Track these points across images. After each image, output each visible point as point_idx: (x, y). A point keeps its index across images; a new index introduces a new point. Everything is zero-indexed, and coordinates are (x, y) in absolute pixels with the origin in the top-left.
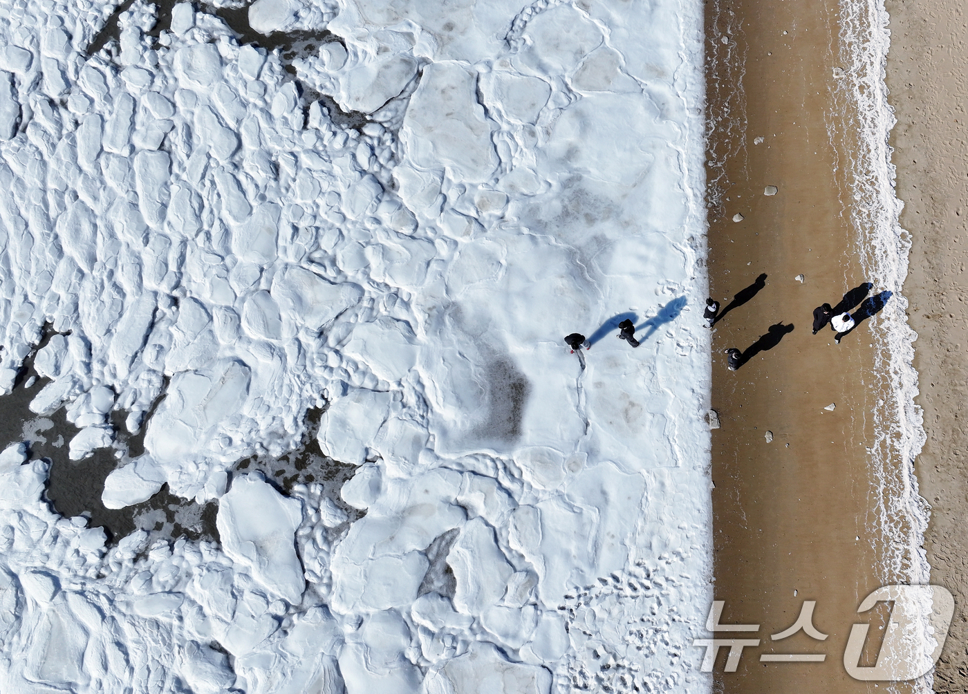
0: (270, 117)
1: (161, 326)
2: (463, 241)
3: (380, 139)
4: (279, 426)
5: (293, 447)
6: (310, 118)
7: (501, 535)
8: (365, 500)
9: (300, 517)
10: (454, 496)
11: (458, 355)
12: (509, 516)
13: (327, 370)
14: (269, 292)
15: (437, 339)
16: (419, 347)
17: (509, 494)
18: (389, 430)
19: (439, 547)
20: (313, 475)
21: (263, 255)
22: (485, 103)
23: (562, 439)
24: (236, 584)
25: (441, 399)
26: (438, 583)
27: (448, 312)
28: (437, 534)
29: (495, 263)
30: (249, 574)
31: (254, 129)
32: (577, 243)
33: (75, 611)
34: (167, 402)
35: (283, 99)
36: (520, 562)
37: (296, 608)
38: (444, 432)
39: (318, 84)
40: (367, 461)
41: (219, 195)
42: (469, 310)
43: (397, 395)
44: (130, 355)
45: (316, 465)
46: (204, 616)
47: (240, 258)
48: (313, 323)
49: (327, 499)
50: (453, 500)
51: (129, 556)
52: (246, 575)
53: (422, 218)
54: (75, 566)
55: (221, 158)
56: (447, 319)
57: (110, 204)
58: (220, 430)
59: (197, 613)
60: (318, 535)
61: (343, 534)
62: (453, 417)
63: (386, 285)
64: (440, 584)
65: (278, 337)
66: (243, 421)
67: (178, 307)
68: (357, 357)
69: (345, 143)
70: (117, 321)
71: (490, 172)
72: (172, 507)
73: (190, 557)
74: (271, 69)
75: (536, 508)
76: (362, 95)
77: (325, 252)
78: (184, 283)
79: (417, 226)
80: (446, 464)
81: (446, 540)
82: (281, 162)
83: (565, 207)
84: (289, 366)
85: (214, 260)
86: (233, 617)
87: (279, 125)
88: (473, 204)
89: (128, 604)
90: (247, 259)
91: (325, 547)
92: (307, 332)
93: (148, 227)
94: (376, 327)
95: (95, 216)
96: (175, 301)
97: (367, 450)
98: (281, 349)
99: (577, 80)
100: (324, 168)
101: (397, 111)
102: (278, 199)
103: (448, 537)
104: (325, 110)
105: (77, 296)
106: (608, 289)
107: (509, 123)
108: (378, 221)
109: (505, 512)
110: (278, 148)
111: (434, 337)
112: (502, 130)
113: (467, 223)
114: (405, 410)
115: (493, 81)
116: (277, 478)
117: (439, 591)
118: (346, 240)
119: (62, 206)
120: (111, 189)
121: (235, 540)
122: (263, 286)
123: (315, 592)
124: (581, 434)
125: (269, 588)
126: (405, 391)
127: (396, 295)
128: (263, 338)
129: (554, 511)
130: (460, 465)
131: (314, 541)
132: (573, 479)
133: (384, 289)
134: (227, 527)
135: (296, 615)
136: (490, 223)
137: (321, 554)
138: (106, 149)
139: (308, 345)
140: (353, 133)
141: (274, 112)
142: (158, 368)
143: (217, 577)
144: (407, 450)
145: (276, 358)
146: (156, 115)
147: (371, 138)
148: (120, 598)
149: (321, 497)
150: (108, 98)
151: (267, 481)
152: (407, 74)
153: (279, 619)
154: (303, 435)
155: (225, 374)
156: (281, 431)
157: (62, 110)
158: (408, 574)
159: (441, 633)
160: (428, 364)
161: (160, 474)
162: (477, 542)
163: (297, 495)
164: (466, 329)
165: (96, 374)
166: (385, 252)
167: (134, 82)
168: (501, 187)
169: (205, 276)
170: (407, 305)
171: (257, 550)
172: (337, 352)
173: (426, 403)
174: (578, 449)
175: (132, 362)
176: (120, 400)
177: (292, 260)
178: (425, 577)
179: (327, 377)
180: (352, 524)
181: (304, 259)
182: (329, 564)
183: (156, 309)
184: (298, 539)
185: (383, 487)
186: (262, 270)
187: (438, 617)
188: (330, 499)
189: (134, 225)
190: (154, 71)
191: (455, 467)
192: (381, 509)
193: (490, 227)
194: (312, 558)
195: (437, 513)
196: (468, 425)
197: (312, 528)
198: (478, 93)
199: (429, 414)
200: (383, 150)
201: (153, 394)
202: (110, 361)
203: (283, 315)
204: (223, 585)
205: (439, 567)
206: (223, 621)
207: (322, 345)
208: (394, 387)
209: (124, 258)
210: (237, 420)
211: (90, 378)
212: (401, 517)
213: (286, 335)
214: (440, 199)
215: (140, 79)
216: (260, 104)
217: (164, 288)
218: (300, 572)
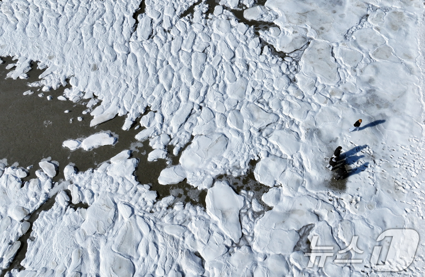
0: (248, 48)
1: (194, 116)
2: (323, 105)
3: (291, 63)
4: (238, 164)
5: (243, 174)
6: (264, 51)
7: (334, 231)
8: (273, 203)
9: (243, 204)
10: (314, 209)
11: (319, 150)
12: (339, 223)
13: (261, 146)
14: (240, 111)
15: (310, 142)
16: (302, 143)
17: (339, 214)
18: (286, 175)
19: (305, 231)
20: (250, 187)
21: (239, 96)
22: (335, 57)
23: (365, 194)
24: (211, 227)
25: (310, 167)
26: (303, 247)
27: (315, 132)
28: (304, 224)
29: (337, 116)
30: (217, 225)
31: (241, 51)
32: (373, 115)
33: (138, 224)
34: (192, 146)
35: (253, 43)
36: (343, 245)
37: (236, 244)
38: (310, 181)
39: (268, 40)
40: (274, 186)
41: (224, 72)
42: (324, 133)
43: (290, 161)
44: (180, 124)
45: (252, 184)
46: (195, 239)
47: (230, 96)
48: (257, 126)
49: (255, 199)
50: (312, 211)
51: (165, 205)
52: (216, 225)
53: (307, 94)
54: (142, 205)
55: (227, 59)
56: (314, 135)
57: (181, 68)
58: (213, 161)
59: (192, 237)
60: (250, 214)
61: (261, 216)
62: (315, 175)
63: (289, 117)
64: (304, 248)
65: (241, 128)
66: (223, 159)
67: (201, 110)
68: (275, 143)
69: (277, 62)
70: (176, 111)
71: (336, 82)
72: (187, 189)
73: (192, 211)
74: (250, 32)
75: (351, 222)
76: (285, 46)
77: (265, 100)
78: (205, 101)
79: (304, 97)
80: (310, 194)
81: (308, 228)
82: (250, 65)
83: (368, 100)
84: (245, 141)
85: (219, 95)
86: (208, 242)
87: (251, 52)
88: (328, 92)
89: (162, 227)
90: (232, 97)
91: (252, 220)
92: (254, 129)
93: (194, 79)
94: (284, 132)
95: (174, 71)
96: (201, 108)
97: (275, 182)
98: (242, 134)
99: (374, 55)
100: (267, 69)
101: (299, 54)
102: (248, 77)
103: (309, 227)
104: (270, 49)
105: (162, 99)
106: (387, 135)
107: (345, 65)
108: (288, 92)
109: (337, 221)
110: (249, 59)
111: (309, 141)
112: (342, 67)
113: (326, 99)
114: (293, 168)
115: (339, 50)
116: (234, 186)
117: (304, 251)
118: (274, 97)
119: (162, 66)
120: (182, 63)
121: (213, 208)
122: (238, 108)
123: (246, 240)
124: (374, 193)
125: (226, 233)
126: (294, 160)
127: (293, 122)
128: (236, 128)
129: (360, 225)
130: (317, 196)
131: (248, 216)
132: (369, 212)
133: (288, 118)
134: (210, 202)
135: (236, 248)
136: (335, 101)
137: (250, 222)
138: (182, 49)
139: (254, 134)
140: (280, 59)
141: (249, 47)
142: (190, 132)
143: (203, 223)
144: (294, 185)
145: (240, 136)
146: (203, 40)
147: (287, 62)
148: (158, 223)
149: (253, 197)
150: (186, 32)
151: (230, 186)
152: (304, 42)
153: (228, 248)
154: (248, 170)
155: (218, 139)
156: (238, 166)
157: (168, 33)
158: (290, 241)
159: (304, 271)
160: (305, 151)
161: (184, 174)
162: (323, 232)
163: (242, 194)
164: (323, 140)
165: (164, 129)
166: (290, 104)
167: (196, 28)
168: (341, 88)
169: (215, 100)
170: (297, 126)
171: (222, 215)
172: (266, 139)
173: (302, 167)
174: (372, 200)
175: (180, 127)
176: (172, 141)
177: (251, 100)
178: (297, 243)
179: (261, 148)
180: (265, 212)
181: (255, 101)
182: (254, 227)
183: (193, 109)
184: (241, 214)
185: (281, 199)
186: (238, 102)
187: (302, 263)
188: (257, 199)
189: (189, 77)
190: (205, 26)
191: (314, 196)
192: (280, 208)
193: (335, 102)
194: (246, 223)
195: (305, 215)
196: (322, 180)
197: (248, 210)
198: (332, 53)
199: (304, 172)
200: (292, 67)
201: (186, 141)
202: (171, 125)
203: (245, 121)
204: (205, 226)
205: (304, 240)
206: (202, 243)
207: (260, 135)
208: (289, 157)
209: (183, 88)
210: (221, 158)
211: (162, 130)
212: (289, 213)
213: (245, 128)
214: (315, 88)
215: (199, 27)
216: (244, 43)
217: (197, 102)
218: (240, 228)
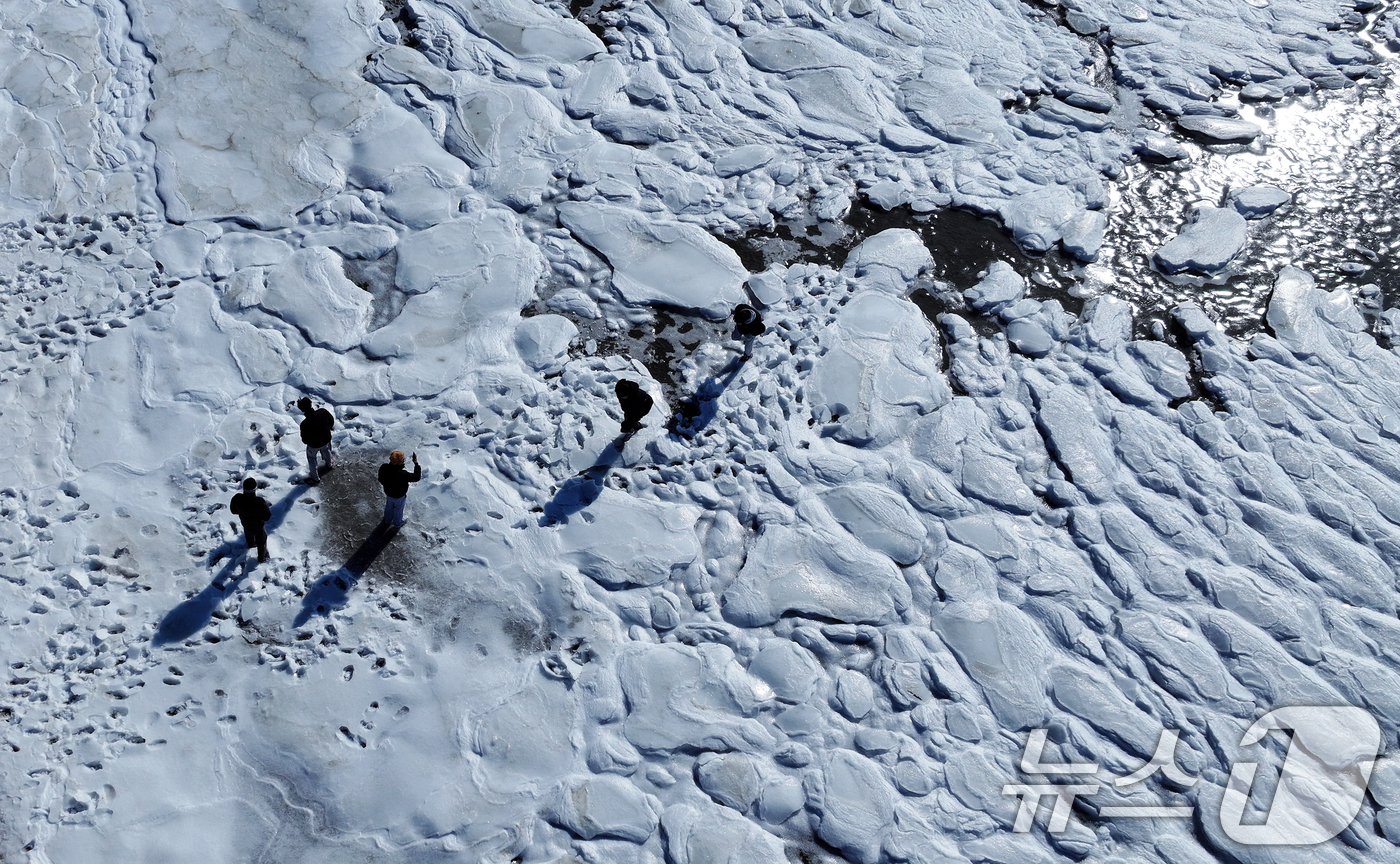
5: (689, 361)
7: (299, 341)
8: (533, 326)
9: (618, 287)
10: (394, 367)
11: (484, 559)
14: (900, 564)
15: (537, 574)
19: (391, 307)
24: (658, 200)
25: (482, 483)
26: (372, 269)
27: (542, 631)
28: (399, 319)
30: (646, 213)
36: (257, 317)
41: (1145, 708)
44: (1045, 403)
46: (676, 164)
47: (1000, 604)
49: (592, 316)
50: (395, 361)
51: (825, 193)
52: (649, 210)
53: (694, 799)
54: (884, 166)
56: (539, 617)
59: (687, 164)
60: (579, 276)
61: (542, 284)
63: (690, 643)
64: (368, 269)
65: (826, 497)
68: (665, 505)
70: (1116, 443)
73: (741, 208)
75: (253, 383)
77: (849, 669)
78: (1062, 533)
81: (382, 315)
89: (783, 152)
90: (986, 605)
91: (560, 265)
92: (782, 518)
96: (1050, 499)
98: (807, 481)
103: (383, 319)
106: (225, 772)
108: (785, 762)
109: (302, 366)
111: (544, 574)
117: (366, 261)
122: (918, 571)
123: (544, 220)
125: (609, 206)
127: (661, 628)
128: (850, 486)
129: (221, 385)
130: (403, 407)
131: (580, 268)
132: (203, 433)
133: (690, 634)
134: (717, 250)
135: (555, 193)
137: (562, 257)
139: (764, 500)
142: (984, 399)
143: (687, 198)
145: (804, 465)
149: (603, 317)
151: (697, 311)
154: (683, 379)
158: (419, 264)
159: (342, 223)
162: (332, 321)
163: (641, 309)
164: (490, 609)
169: (1035, 553)
170: (630, 619)
171: (653, 236)
175: (1033, 394)
176: (1005, 345)
177: (901, 630)
178: (395, 272)
180: (536, 297)
182: (542, 251)
183: (1070, 477)
184: (605, 264)
185: (514, 348)
186: (941, 595)
187: (357, 236)
188: (587, 317)
191: (412, 401)
192: (503, 322)
194: (572, 250)
195: (411, 339)
197: (594, 281)
201: (961, 366)
203: (843, 532)
204: (674, 194)
205: (382, 286)
206: (648, 164)
212: (466, 324)
217: (1086, 512)
218: (578, 233)
